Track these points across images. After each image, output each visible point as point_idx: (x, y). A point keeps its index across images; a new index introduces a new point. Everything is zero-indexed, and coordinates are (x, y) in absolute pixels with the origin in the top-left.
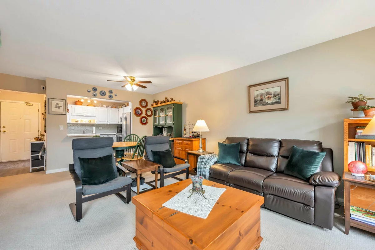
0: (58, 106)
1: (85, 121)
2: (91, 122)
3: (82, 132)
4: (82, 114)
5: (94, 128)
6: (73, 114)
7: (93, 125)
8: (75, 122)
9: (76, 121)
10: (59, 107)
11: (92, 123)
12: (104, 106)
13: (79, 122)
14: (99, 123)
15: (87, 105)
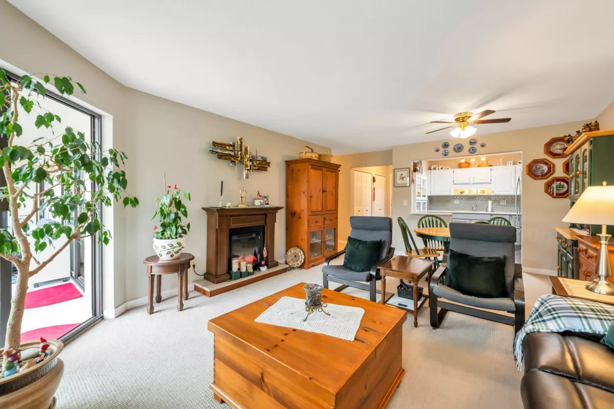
0: (402, 176)
1: (475, 191)
2: (484, 193)
3: (471, 209)
4: (467, 182)
5: (490, 202)
6: (455, 182)
7: (488, 198)
8: (459, 194)
9: (461, 193)
10: (403, 178)
11: (487, 193)
12: (510, 162)
13: (466, 193)
14: (496, 193)
15: (478, 166)
